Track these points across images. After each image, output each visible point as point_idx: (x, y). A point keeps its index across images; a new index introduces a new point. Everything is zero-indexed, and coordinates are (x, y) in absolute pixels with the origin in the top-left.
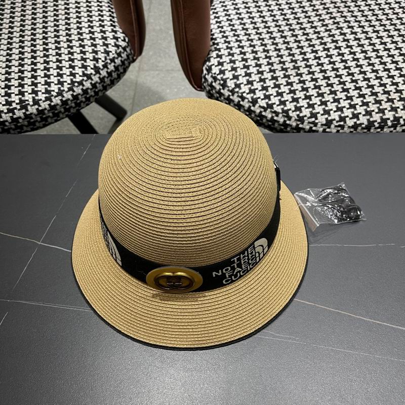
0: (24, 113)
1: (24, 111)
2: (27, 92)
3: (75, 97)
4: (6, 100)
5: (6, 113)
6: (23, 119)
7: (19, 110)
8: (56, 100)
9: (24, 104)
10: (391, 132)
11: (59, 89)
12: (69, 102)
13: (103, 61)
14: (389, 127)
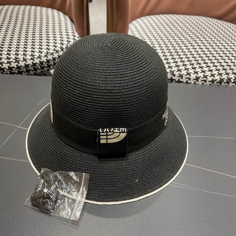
0: (17, 65)
1: (17, 64)
2: (20, 54)
3: (48, 61)
4: (7, 57)
5: (6, 64)
6: (16, 69)
7: (14, 63)
8: (37, 61)
9: (17, 60)
10: (234, 86)
11: (39, 55)
12: (44, 63)
13: (66, 45)
14: (232, 83)
